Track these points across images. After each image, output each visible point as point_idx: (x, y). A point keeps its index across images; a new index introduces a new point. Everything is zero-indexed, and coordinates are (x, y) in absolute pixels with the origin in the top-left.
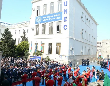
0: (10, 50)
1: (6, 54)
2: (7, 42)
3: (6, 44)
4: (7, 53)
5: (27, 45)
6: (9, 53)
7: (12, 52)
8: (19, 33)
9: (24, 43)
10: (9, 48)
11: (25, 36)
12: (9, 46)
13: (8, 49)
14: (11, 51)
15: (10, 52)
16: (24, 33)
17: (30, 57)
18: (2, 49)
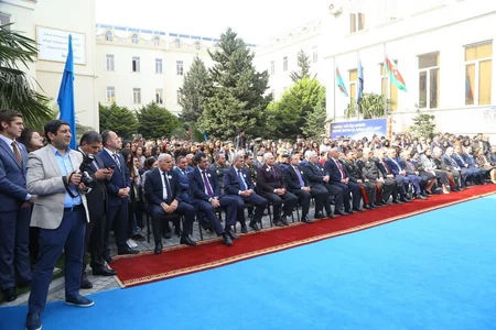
0: (247, 112)
1: (231, 126)
2: (232, 83)
3: (230, 89)
4: (235, 124)
5: (317, 92)
6: (241, 124)
7: (253, 121)
8: (286, 64)
9: (302, 88)
10: (243, 104)
11: (305, 72)
12: (241, 98)
13: (238, 109)
14: (250, 116)
15: (248, 119)
16: (303, 61)
17: (332, 129)
18: (215, 109)
